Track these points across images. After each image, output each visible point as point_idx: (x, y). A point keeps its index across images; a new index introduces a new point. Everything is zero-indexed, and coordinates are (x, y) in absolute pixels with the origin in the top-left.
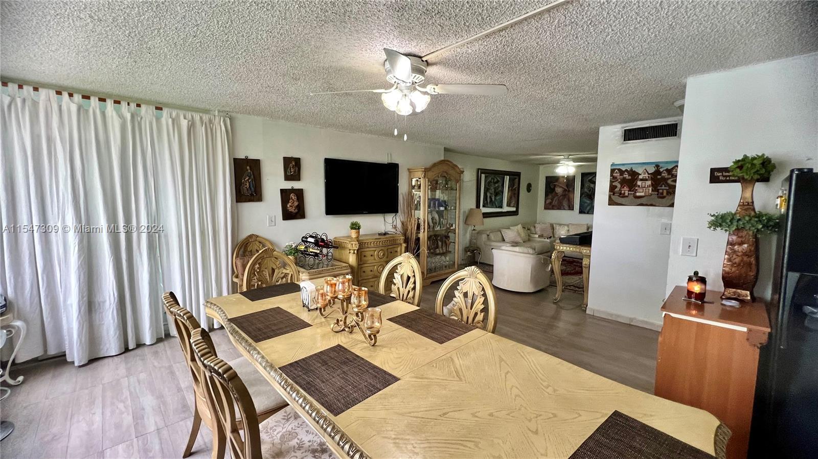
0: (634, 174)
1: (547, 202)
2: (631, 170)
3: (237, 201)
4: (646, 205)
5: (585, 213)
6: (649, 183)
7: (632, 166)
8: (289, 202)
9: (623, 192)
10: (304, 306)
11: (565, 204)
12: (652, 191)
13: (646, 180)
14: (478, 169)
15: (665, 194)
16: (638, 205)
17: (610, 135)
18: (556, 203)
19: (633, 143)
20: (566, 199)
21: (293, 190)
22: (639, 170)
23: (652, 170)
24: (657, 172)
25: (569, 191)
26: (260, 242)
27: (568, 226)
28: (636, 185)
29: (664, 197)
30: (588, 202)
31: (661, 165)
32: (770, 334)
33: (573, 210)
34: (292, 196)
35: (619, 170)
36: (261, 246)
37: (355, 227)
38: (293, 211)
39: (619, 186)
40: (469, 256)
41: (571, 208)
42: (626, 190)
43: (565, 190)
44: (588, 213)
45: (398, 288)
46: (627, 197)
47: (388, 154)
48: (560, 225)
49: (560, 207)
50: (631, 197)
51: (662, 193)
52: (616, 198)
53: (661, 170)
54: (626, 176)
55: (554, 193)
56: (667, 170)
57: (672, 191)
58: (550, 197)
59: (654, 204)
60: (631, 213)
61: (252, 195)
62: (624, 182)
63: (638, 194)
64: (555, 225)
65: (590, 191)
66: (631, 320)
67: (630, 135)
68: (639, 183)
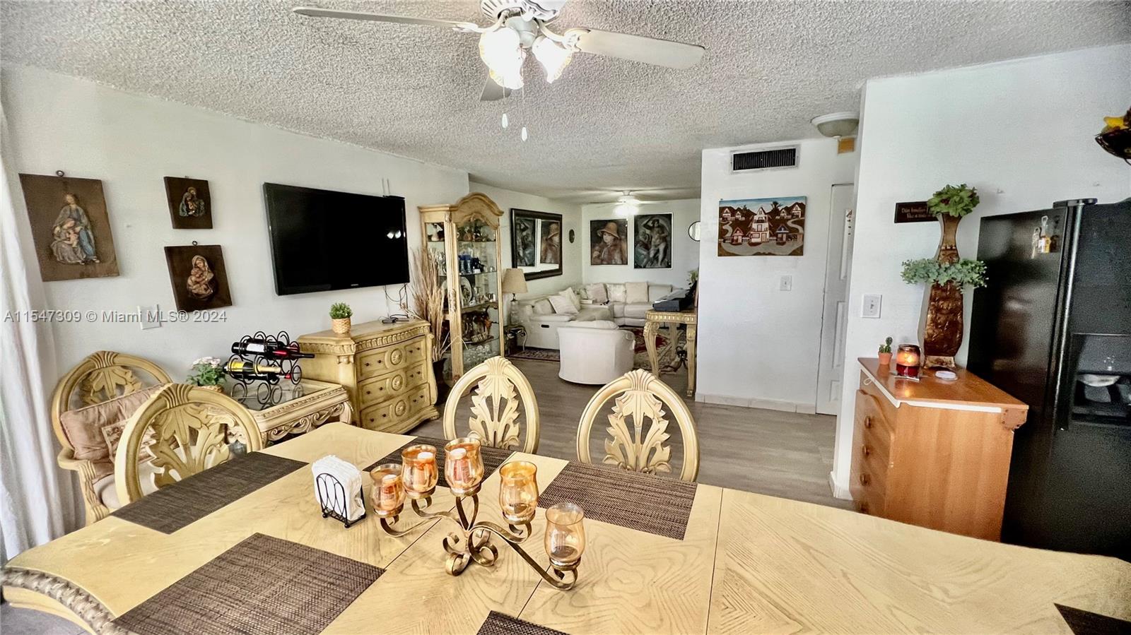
0: (748, 214)
1: (594, 256)
2: (745, 209)
3: (46, 278)
4: (764, 254)
5: (641, 267)
6: (766, 225)
7: (745, 203)
8: (190, 274)
9: (735, 238)
10: (326, 516)
11: (617, 256)
12: (771, 235)
13: (762, 221)
14: (512, 209)
15: (784, 239)
16: (754, 255)
17: (716, 160)
18: (606, 256)
19: (746, 173)
20: (617, 251)
21: (195, 249)
22: (754, 208)
23: (769, 208)
24: (775, 212)
25: (621, 240)
26: (124, 367)
27: (624, 285)
28: (750, 229)
29: (783, 244)
30: (645, 253)
31: (780, 202)
32: (1030, 412)
33: (627, 264)
34: (197, 260)
35: (730, 208)
36: (130, 374)
37: (341, 313)
38: (204, 292)
39: (730, 229)
40: (510, 339)
41: (624, 262)
42: (739, 236)
43: (615, 239)
44: (644, 267)
45: (483, 423)
46: (740, 244)
47: (383, 180)
48: (615, 285)
49: (609, 262)
50: (746, 243)
51: (782, 238)
52: (727, 246)
53: (780, 208)
54: (739, 216)
55: (602, 243)
56: (786, 209)
57: (793, 235)
58: (597, 248)
59: (773, 252)
60: (745, 266)
61: (87, 262)
62: (736, 225)
63: (753, 240)
64: (608, 286)
66: (750, 401)
67: (743, 162)
68: (754, 226)
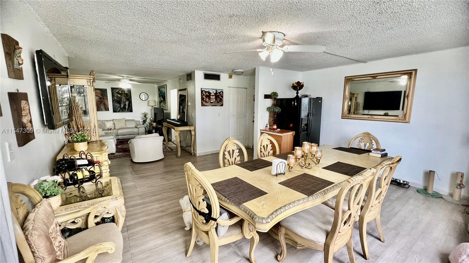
0: (209, 93)
2: (209, 91)
4: (214, 106)
5: (117, 112)
6: (214, 97)
7: (209, 90)
9: (207, 100)
11: (103, 107)
12: (215, 100)
13: (213, 96)
15: (219, 101)
16: (212, 106)
17: (199, 75)
19: (208, 80)
20: (103, 104)
22: (211, 92)
23: (215, 92)
24: (216, 93)
25: (104, 99)
27: (113, 120)
28: (210, 98)
29: (219, 103)
30: (118, 105)
31: (217, 90)
32: (295, 132)
33: (109, 111)
34: (25, 104)
35: (205, 91)
39: (205, 98)
41: (107, 109)
42: (207, 99)
44: (119, 112)
46: (208, 102)
50: (209, 102)
51: (218, 101)
52: (204, 103)
53: (218, 92)
54: (207, 94)
56: (219, 92)
57: (221, 100)
59: (216, 105)
60: (209, 109)
62: (206, 96)
63: (211, 101)
65: (118, 99)
67: (208, 77)
68: (211, 97)
